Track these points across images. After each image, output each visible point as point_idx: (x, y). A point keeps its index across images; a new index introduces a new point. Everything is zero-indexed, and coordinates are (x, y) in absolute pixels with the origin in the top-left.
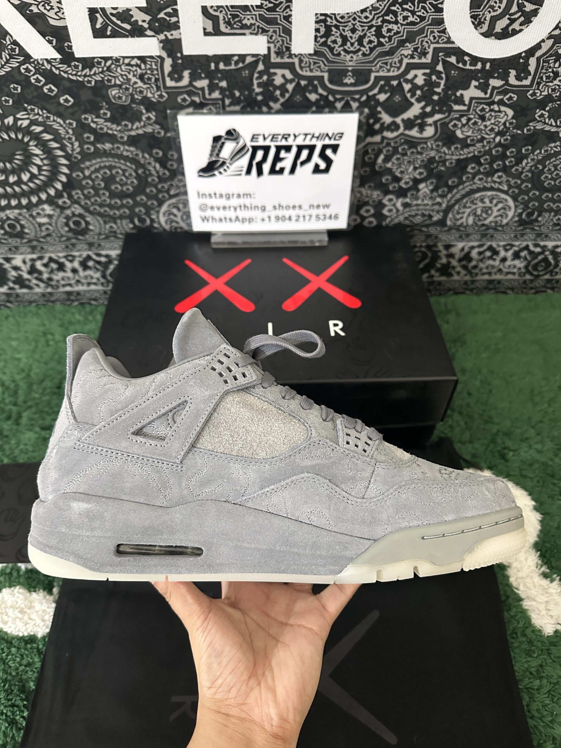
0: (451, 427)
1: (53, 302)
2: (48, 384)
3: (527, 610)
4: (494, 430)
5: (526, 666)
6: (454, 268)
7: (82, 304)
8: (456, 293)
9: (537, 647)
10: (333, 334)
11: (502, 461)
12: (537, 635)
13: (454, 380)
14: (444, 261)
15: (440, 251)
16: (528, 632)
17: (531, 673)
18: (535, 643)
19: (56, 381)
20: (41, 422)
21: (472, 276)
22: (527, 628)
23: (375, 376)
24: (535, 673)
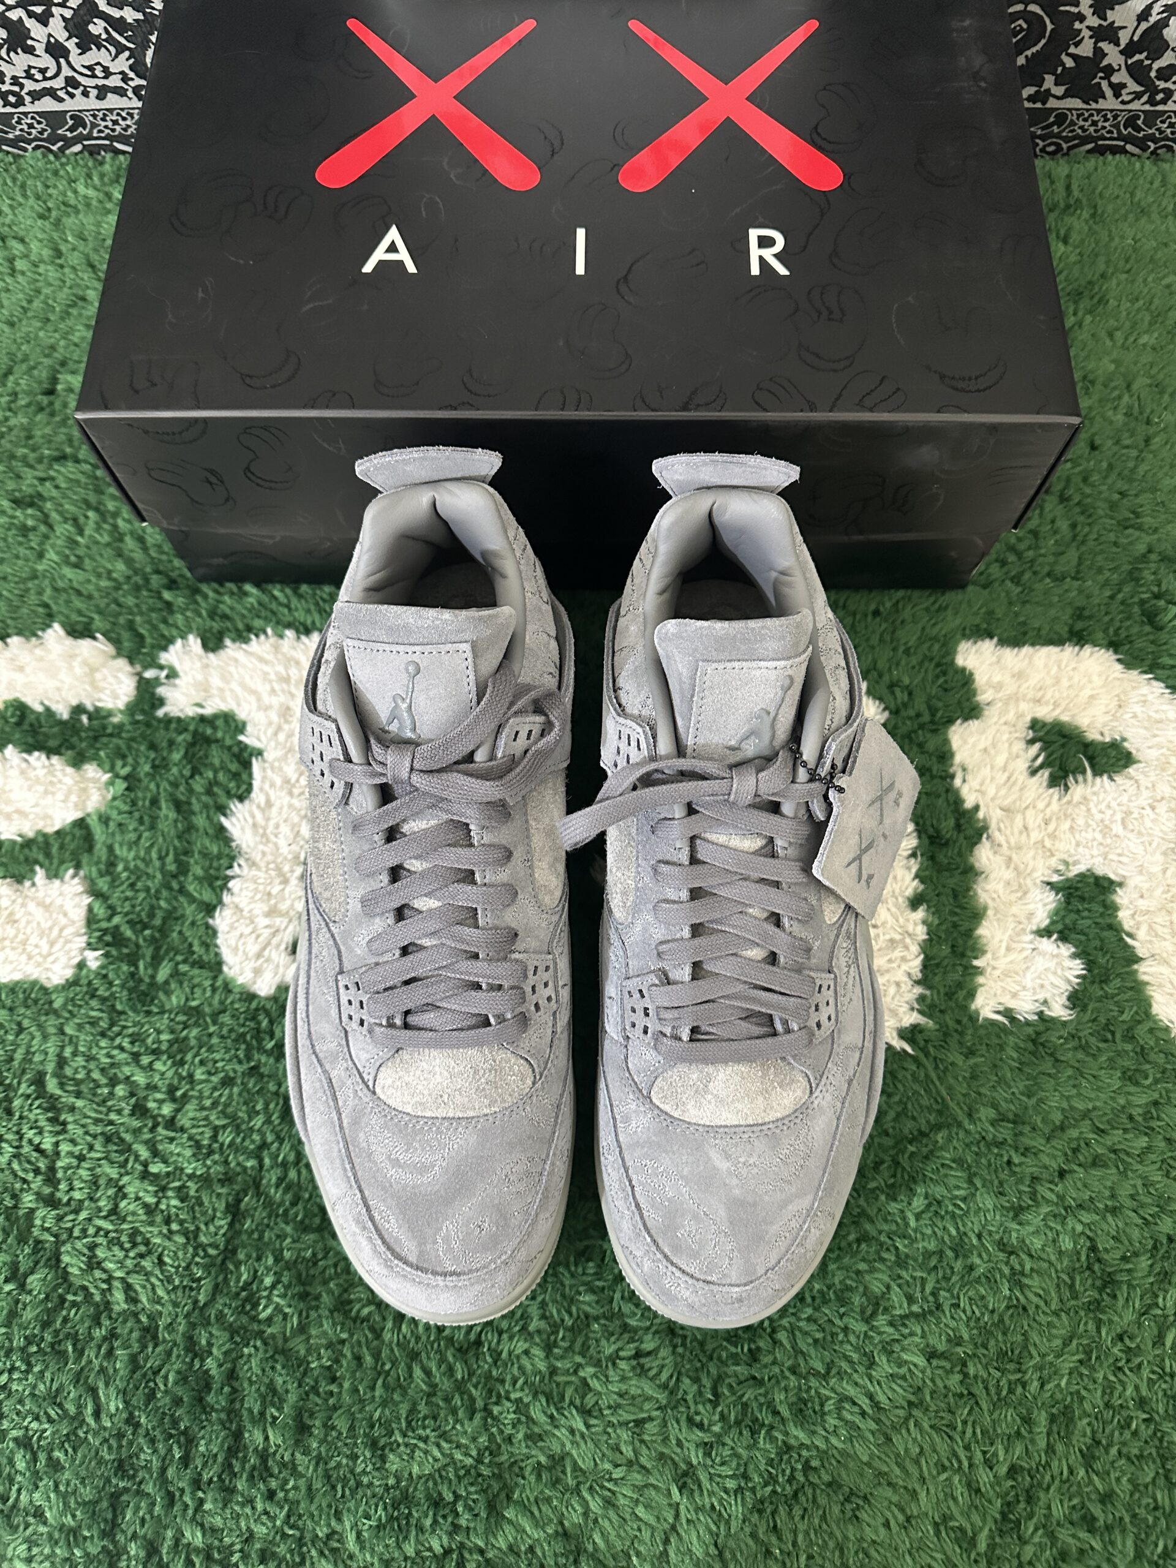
0: (1035, 533)
1: (13, 143)
2: (20, 381)
3: (1147, 983)
4: (1141, 548)
5: (1122, 1101)
6: (1109, 71)
7: (93, 151)
8: (1100, 151)
9: (1155, 1065)
10: (755, 270)
11: (1147, 628)
12: (1158, 1039)
13: (1070, 426)
14: (1086, 49)
15: (1081, 18)
16: (1141, 1031)
17: (1131, 1118)
18: (1152, 1056)
19: (43, 374)
20: (11, 485)
21: (1152, 102)
22: (1139, 1022)
23: (861, 406)
24: (1140, 1119)
